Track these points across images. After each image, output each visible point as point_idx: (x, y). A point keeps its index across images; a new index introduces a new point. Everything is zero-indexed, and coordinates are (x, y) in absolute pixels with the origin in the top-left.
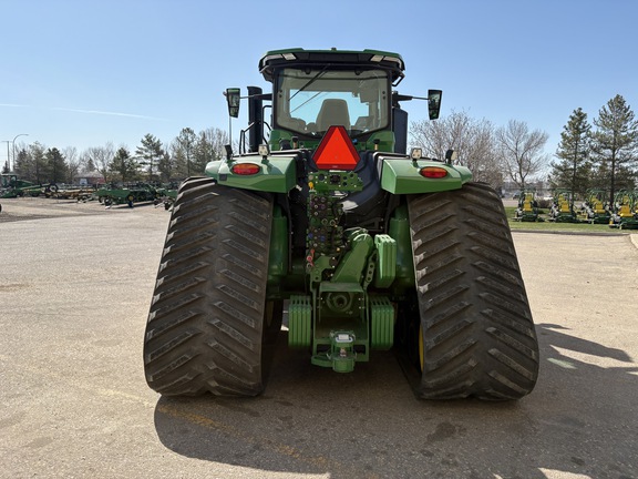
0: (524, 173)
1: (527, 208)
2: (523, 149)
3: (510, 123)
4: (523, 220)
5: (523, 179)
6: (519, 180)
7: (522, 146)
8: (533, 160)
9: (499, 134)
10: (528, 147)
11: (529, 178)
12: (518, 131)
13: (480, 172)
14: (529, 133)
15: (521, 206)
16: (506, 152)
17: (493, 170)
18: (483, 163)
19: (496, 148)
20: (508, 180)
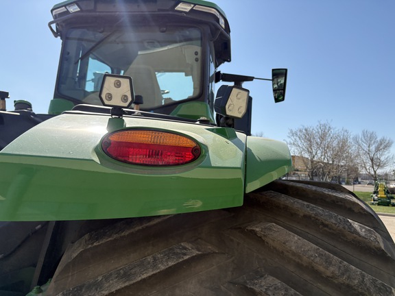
0: (375, 168)
1: (382, 194)
2: (374, 149)
3: (363, 132)
4: (379, 204)
5: (375, 172)
6: (373, 173)
7: (373, 148)
8: (382, 159)
9: (355, 139)
10: (378, 149)
11: (380, 171)
12: (370, 138)
13: (342, 166)
14: (378, 139)
15: (376, 192)
16: (361, 152)
17: (351, 164)
18: (343, 159)
19: (353, 150)
20: (363, 172)
